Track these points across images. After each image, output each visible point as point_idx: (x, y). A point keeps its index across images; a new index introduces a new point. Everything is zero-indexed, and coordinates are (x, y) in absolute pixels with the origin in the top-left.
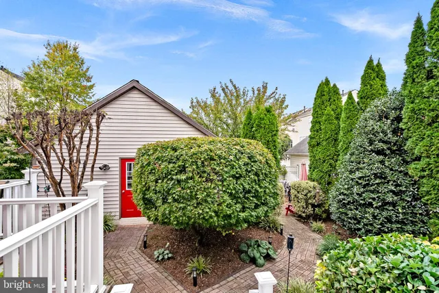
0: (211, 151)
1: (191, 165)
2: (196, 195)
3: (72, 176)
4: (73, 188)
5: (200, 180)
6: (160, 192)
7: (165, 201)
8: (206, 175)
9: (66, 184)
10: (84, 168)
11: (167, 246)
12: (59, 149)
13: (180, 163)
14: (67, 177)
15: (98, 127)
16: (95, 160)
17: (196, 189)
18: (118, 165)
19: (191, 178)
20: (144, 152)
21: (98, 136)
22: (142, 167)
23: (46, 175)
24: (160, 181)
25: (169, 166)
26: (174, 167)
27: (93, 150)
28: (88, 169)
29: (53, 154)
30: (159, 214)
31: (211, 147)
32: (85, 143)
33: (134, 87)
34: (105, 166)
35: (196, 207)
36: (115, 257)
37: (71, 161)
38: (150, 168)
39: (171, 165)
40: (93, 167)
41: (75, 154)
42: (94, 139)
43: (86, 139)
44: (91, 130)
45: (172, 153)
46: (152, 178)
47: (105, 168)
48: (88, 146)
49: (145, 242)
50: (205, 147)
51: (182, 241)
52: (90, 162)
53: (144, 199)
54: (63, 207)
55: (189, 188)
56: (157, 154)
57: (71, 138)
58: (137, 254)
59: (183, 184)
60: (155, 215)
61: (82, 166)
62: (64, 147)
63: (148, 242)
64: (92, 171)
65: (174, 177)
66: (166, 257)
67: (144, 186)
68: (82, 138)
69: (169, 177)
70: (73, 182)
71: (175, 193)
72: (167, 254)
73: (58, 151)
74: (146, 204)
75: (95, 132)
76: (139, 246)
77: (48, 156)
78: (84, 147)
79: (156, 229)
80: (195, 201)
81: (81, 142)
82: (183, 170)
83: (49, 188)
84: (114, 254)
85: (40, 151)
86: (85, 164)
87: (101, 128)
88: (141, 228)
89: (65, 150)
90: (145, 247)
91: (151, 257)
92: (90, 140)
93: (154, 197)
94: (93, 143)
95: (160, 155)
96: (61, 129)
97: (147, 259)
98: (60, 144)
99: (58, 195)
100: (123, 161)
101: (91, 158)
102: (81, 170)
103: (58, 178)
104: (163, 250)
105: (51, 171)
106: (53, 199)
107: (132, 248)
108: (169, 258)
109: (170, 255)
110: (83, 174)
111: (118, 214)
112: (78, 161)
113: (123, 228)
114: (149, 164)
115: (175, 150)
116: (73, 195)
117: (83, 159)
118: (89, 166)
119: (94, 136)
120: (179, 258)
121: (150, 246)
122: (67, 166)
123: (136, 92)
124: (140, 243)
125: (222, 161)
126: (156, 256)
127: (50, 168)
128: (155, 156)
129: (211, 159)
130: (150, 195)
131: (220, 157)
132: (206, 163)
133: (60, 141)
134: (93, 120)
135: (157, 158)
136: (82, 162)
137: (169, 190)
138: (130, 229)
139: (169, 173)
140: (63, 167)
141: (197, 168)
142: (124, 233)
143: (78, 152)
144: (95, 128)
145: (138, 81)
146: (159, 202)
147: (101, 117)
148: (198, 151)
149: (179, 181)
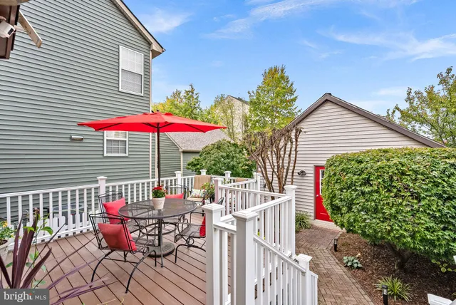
0: (403, 166)
1: (378, 178)
2: (383, 209)
3: (279, 179)
4: (280, 187)
5: (387, 194)
6: (344, 200)
7: (350, 209)
8: (395, 190)
9: (275, 184)
10: (287, 172)
11: (357, 256)
12: (271, 158)
13: (364, 176)
14: (276, 179)
15: (296, 141)
16: (294, 166)
17: (382, 203)
18: (313, 172)
19: (377, 192)
20: (331, 163)
21: (296, 148)
22: (330, 176)
23: (263, 176)
24: (344, 191)
25: (354, 178)
26: (358, 179)
27: (293, 159)
28: (290, 174)
29: (267, 161)
30: (345, 221)
31: (403, 160)
32: (288, 153)
33: (327, 100)
34: (302, 172)
35: (383, 222)
36: (309, 249)
37: (278, 166)
38: (336, 178)
39: (356, 177)
40: (293, 172)
41: (281, 161)
42: (293, 149)
43: (288, 150)
44: (292, 143)
45: (356, 165)
46: (338, 186)
47: (302, 173)
48: (289, 156)
49: (336, 246)
50: (394, 162)
51: (376, 256)
52: (291, 168)
53: (332, 205)
54: (273, 198)
55: (374, 201)
56: (343, 166)
57: (279, 150)
58: (327, 253)
59: (367, 196)
60: (341, 221)
61: (285, 171)
62: (274, 156)
63: (338, 246)
64: (293, 176)
65: (358, 188)
66: (355, 265)
67: (331, 193)
68: (285, 150)
69: (353, 188)
70: (280, 183)
71: (358, 204)
72: (357, 263)
73: (270, 159)
74: (333, 209)
75: (294, 143)
76: (330, 248)
77: (265, 163)
78: (287, 156)
79: (349, 238)
80: (381, 215)
81: (285, 153)
82: (367, 182)
83: (265, 186)
84: (308, 246)
85: (260, 158)
86: (288, 170)
87: (299, 140)
88: (333, 233)
89: (274, 159)
90: (336, 251)
91: (341, 260)
92: (291, 150)
93: (340, 204)
94: (293, 152)
95: (345, 166)
96: (272, 144)
97: (337, 261)
98: (272, 155)
99: (270, 191)
100: (317, 168)
101: (292, 165)
102: (285, 174)
103: (270, 179)
104: (353, 258)
105: (266, 174)
106: (268, 193)
107: (323, 247)
108: (358, 268)
109: (360, 265)
110: (286, 177)
111: (313, 215)
112: (283, 167)
113: (317, 228)
114: (335, 174)
115: (360, 162)
116: (280, 192)
117: (286, 165)
118: (291, 171)
119: (294, 146)
120: (370, 272)
121: (340, 251)
122: (276, 170)
123: (329, 104)
124: (331, 245)
125: (419, 176)
126: (345, 262)
127: (266, 171)
128: (341, 167)
129: (403, 173)
130: (337, 202)
131: (416, 172)
132: (395, 178)
133: (272, 152)
134: (293, 135)
135: (343, 170)
136: (286, 168)
137: (353, 200)
138: (324, 231)
139: (352, 184)
140: (273, 171)
141: (384, 182)
142: (318, 232)
143: (283, 160)
144: (294, 140)
145: (330, 94)
146: (344, 209)
147: (299, 131)
148: (386, 165)
149: (363, 193)
